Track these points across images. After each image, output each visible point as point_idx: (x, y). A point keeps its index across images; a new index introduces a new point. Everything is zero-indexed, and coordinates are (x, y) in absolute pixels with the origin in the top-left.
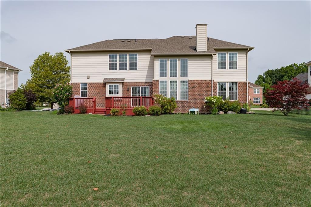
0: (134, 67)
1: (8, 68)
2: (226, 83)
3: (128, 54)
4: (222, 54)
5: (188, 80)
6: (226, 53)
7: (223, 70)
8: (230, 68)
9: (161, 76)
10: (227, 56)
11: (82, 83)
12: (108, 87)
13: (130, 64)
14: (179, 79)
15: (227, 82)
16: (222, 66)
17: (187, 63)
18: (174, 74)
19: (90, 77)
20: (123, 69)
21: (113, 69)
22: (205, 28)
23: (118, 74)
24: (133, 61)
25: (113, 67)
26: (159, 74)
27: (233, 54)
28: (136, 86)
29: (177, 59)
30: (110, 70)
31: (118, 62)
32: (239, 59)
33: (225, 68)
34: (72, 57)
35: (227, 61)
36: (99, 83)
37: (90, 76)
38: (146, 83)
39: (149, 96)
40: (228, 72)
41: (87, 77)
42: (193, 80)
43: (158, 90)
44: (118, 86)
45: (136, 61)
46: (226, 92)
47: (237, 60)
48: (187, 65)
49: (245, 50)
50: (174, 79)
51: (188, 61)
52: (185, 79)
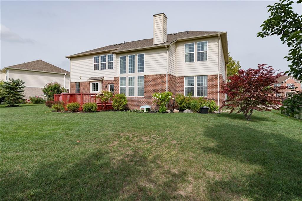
0: (111, 66)
1: (65, 74)
2: (194, 78)
3: (107, 55)
4: (190, 45)
5: (144, 76)
6: (195, 43)
7: (191, 63)
8: (199, 60)
9: (121, 73)
10: (196, 46)
11: (77, 83)
12: (91, 85)
13: (108, 64)
14: (136, 74)
15: (196, 76)
16: (190, 58)
17: (143, 58)
18: (132, 70)
19: (82, 77)
20: (103, 69)
21: (96, 70)
24: (110, 61)
25: (96, 68)
26: (120, 71)
27: (202, 43)
28: (112, 83)
29: (135, 55)
30: (94, 70)
31: (100, 63)
32: (210, 49)
33: (193, 60)
34: (72, 62)
35: (196, 52)
40: (197, 65)
41: (80, 77)
42: (148, 76)
43: (119, 86)
44: (98, 84)
45: (113, 60)
46: (194, 87)
47: (208, 49)
48: (144, 60)
50: (132, 75)
51: (145, 56)
52: (142, 74)
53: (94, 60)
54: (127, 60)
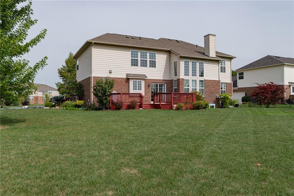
0: (153, 64)
3: (148, 52)
5: (204, 80)
9: (185, 75)
12: (131, 82)
13: (149, 62)
14: (198, 78)
18: (194, 74)
19: (112, 72)
20: (144, 66)
21: (135, 65)
22: (214, 38)
23: (139, 70)
25: (134, 63)
26: (184, 73)
28: (155, 83)
29: (197, 61)
30: (131, 66)
31: (139, 59)
32: (227, 65)
36: (122, 78)
37: (112, 70)
38: (163, 80)
39: (166, 92)
41: (109, 72)
43: (184, 87)
44: (141, 82)
45: (155, 59)
47: (225, 65)
48: (203, 68)
49: (230, 58)
50: (194, 78)
51: (204, 64)
52: (202, 79)
53: (132, 54)
54: (191, 64)
